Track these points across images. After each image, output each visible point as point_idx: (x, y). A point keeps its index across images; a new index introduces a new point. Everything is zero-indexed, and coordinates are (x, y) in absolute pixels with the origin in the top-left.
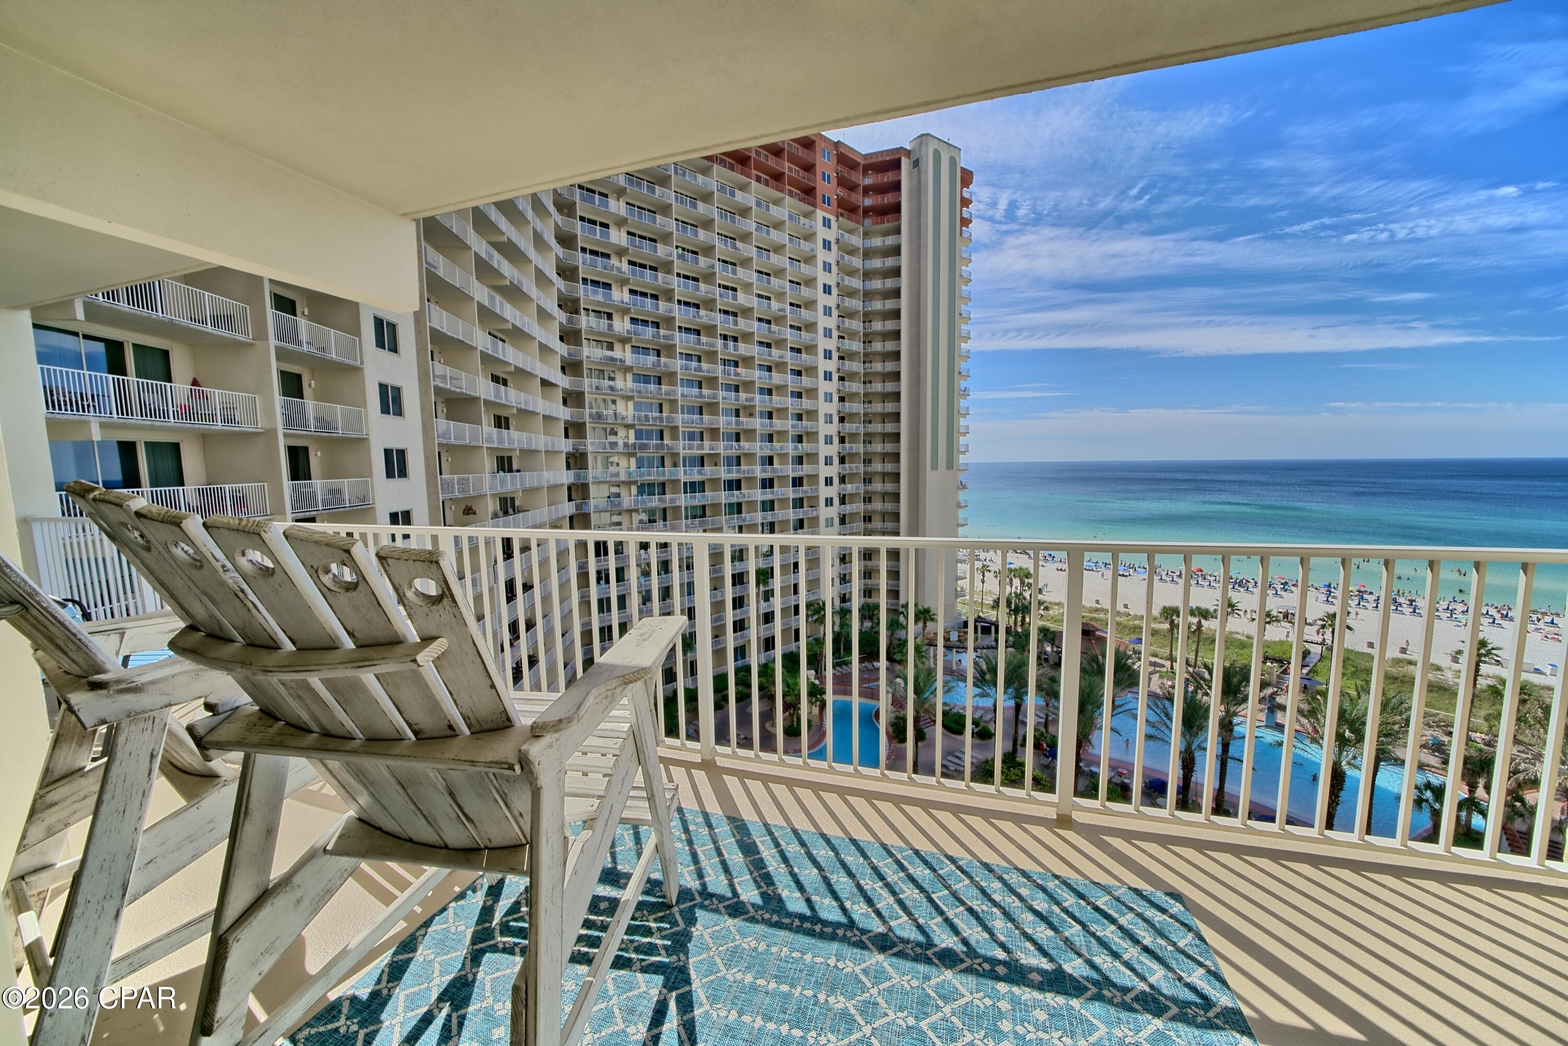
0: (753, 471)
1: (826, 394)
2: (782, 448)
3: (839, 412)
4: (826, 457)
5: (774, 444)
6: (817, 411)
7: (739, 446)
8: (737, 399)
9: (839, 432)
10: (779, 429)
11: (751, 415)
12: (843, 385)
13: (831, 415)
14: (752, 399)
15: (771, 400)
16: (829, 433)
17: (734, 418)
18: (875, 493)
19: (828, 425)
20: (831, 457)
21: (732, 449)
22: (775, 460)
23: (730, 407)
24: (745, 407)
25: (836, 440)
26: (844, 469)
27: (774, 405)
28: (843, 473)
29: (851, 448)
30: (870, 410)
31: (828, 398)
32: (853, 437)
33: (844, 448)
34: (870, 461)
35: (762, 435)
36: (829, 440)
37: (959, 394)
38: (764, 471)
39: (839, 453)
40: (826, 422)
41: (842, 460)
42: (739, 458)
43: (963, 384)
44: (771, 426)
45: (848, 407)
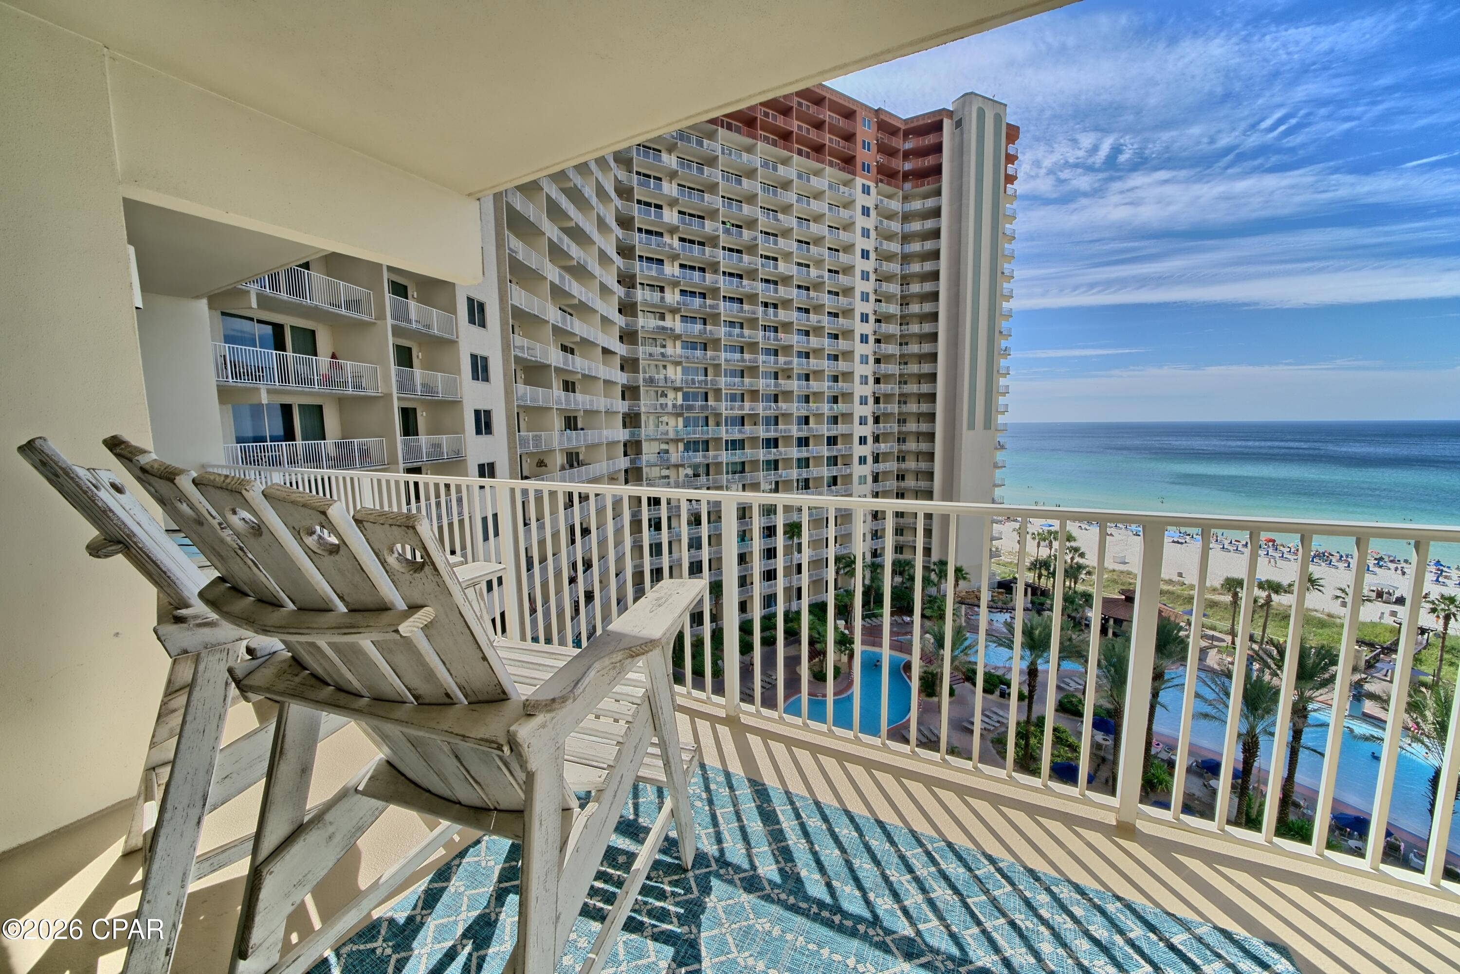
0: (790, 431)
1: (862, 356)
2: (818, 409)
3: (875, 373)
4: (861, 417)
5: (811, 404)
6: (853, 373)
7: (777, 407)
8: (776, 362)
9: (874, 393)
10: (815, 390)
11: (789, 377)
12: (879, 347)
13: (866, 377)
14: (790, 362)
15: (808, 363)
16: (864, 394)
17: (773, 381)
18: (909, 452)
19: (864, 386)
20: (866, 417)
21: (770, 409)
22: (811, 420)
23: (769, 370)
24: (783, 370)
25: (871, 401)
26: (878, 428)
27: (811, 368)
28: (877, 432)
29: (885, 408)
30: (905, 371)
31: (864, 360)
32: (888, 397)
33: (879, 409)
34: (905, 421)
35: (799, 396)
36: (864, 401)
37: (1000, 354)
38: (799, 430)
39: (874, 413)
40: (861, 384)
41: (877, 420)
42: (776, 418)
43: (1004, 344)
44: (808, 388)
45: (884, 368)
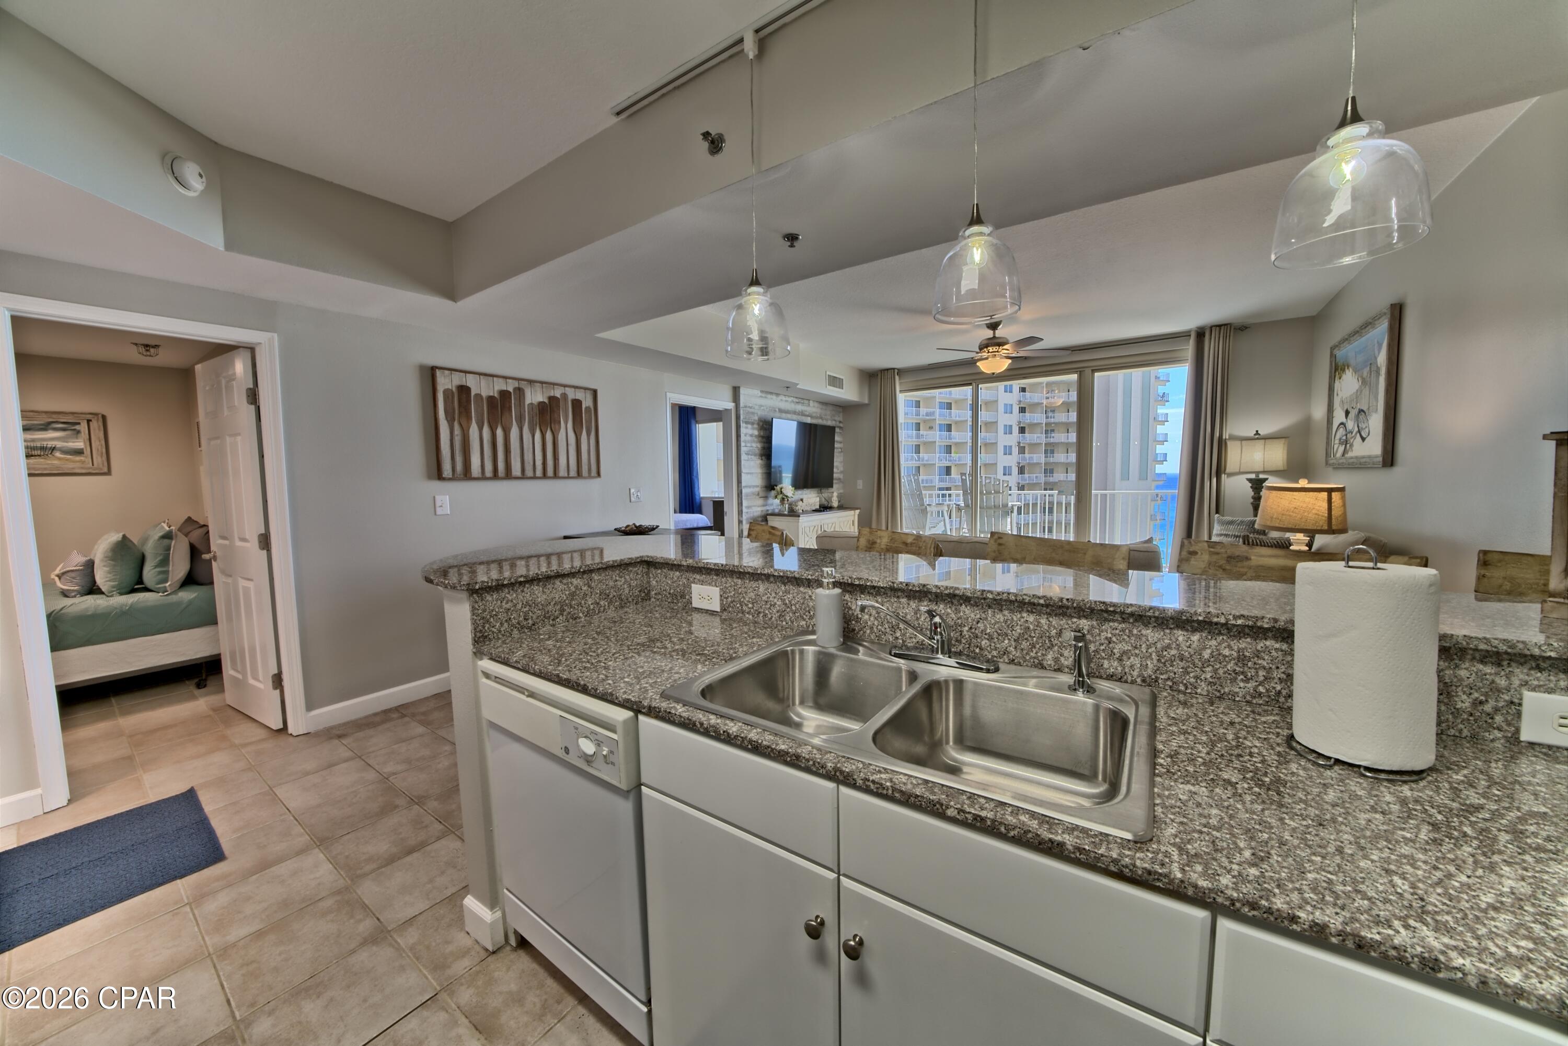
0: (931, 481)
1: (1006, 405)
2: (960, 459)
3: (1020, 422)
4: (1005, 467)
5: (953, 455)
6: (996, 422)
7: (919, 457)
8: (918, 414)
9: (1019, 443)
10: (957, 440)
11: (931, 428)
13: (1011, 426)
14: (933, 414)
15: (950, 414)
16: (1008, 444)
17: (914, 432)
19: (1008, 435)
20: (1010, 467)
21: (912, 460)
22: (953, 470)
23: (911, 421)
24: (925, 421)
25: (1015, 450)
26: (1023, 479)
27: (954, 418)
28: (1022, 483)
29: (1031, 458)
30: (1052, 420)
31: (1008, 409)
32: (1034, 446)
33: (1024, 459)
34: (1052, 471)
35: (940, 446)
36: (1008, 451)
37: (1156, 401)
38: (941, 480)
39: (1019, 463)
40: (1005, 433)
41: (1021, 470)
43: (1161, 390)
44: (950, 438)
45: (1028, 417)
